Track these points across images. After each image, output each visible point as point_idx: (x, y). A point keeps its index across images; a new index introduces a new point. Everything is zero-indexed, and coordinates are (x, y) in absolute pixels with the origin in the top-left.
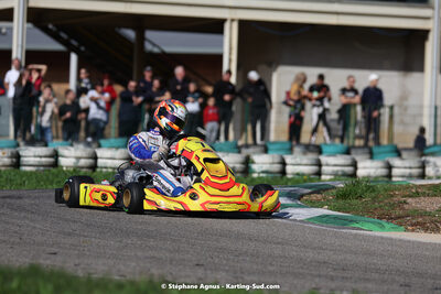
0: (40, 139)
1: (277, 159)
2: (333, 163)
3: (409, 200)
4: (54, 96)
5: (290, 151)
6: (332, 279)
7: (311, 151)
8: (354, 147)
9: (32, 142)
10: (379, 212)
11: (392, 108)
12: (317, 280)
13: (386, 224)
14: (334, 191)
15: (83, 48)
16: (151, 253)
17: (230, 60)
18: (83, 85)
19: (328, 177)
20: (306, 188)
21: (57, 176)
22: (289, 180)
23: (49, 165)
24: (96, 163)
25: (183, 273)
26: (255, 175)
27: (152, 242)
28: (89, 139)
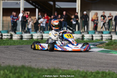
0: (28, 31)
1: (91, 36)
2: (106, 36)
4: (32, 20)
5: (95, 33)
6: (104, 67)
7: (100, 33)
8: (112, 32)
9: (26, 32)
12: (100, 67)
14: (105, 44)
15: (39, 7)
16: (56, 61)
17: (78, 9)
18: (40, 17)
19: (104, 40)
20: (98, 43)
21: (32, 41)
22: (94, 41)
23: (30, 39)
24: (43, 37)
25: (64, 67)
26: (85, 40)
27: (56, 58)
28: (41, 31)
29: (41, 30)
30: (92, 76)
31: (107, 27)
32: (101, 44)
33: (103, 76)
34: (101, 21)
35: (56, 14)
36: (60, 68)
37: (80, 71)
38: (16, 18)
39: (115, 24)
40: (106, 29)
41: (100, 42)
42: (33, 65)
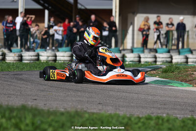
1: (137, 56)
2: (162, 57)
3: (195, 73)
5: (143, 52)
6: (159, 109)
7: (152, 52)
8: (172, 49)
9: (28, 50)
10: (181, 78)
11: (188, 31)
12: (153, 109)
13: (184, 84)
14: (161, 69)
15: (50, 8)
16: (79, 99)
17: (116, 12)
18: (51, 24)
19: (160, 63)
20: (149, 68)
21: (39, 65)
22: (142, 65)
23: (35, 60)
24: (56, 58)
25: (92, 107)
26: (127, 63)
27: (79, 94)
28: (54, 48)
29: (53, 46)
30: (140, 124)
31: (164, 42)
32: (154, 70)
33: (157, 124)
34: (153, 32)
35: (78, 19)
36: (85, 110)
37: (119, 114)
38: (11, 25)
39: (178, 36)
40: (162, 45)
41: (153, 67)
42: (41, 105)
